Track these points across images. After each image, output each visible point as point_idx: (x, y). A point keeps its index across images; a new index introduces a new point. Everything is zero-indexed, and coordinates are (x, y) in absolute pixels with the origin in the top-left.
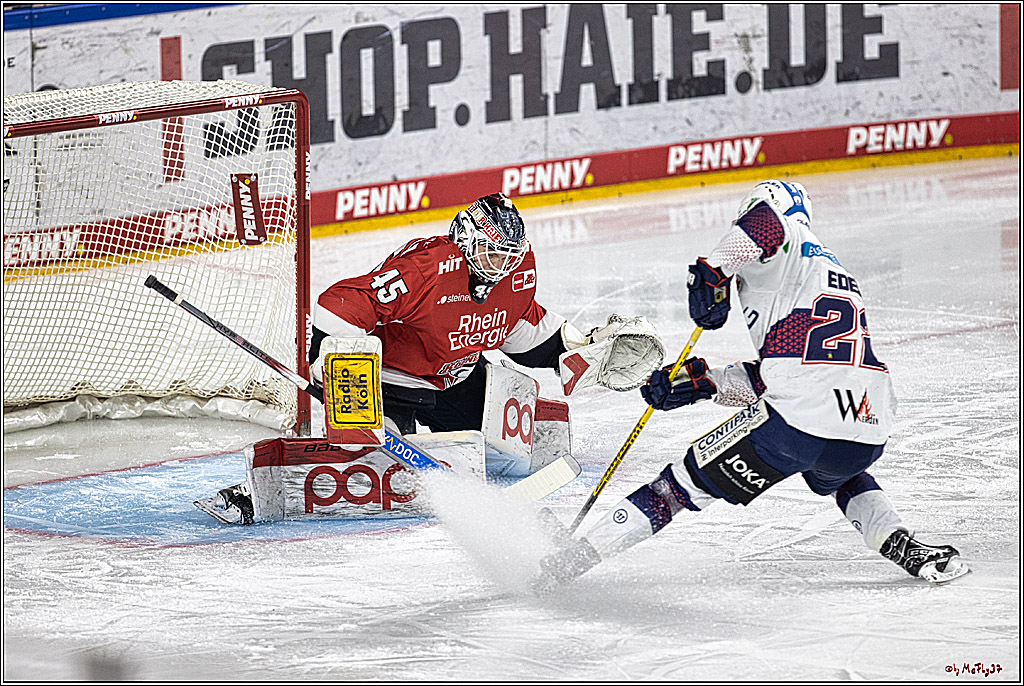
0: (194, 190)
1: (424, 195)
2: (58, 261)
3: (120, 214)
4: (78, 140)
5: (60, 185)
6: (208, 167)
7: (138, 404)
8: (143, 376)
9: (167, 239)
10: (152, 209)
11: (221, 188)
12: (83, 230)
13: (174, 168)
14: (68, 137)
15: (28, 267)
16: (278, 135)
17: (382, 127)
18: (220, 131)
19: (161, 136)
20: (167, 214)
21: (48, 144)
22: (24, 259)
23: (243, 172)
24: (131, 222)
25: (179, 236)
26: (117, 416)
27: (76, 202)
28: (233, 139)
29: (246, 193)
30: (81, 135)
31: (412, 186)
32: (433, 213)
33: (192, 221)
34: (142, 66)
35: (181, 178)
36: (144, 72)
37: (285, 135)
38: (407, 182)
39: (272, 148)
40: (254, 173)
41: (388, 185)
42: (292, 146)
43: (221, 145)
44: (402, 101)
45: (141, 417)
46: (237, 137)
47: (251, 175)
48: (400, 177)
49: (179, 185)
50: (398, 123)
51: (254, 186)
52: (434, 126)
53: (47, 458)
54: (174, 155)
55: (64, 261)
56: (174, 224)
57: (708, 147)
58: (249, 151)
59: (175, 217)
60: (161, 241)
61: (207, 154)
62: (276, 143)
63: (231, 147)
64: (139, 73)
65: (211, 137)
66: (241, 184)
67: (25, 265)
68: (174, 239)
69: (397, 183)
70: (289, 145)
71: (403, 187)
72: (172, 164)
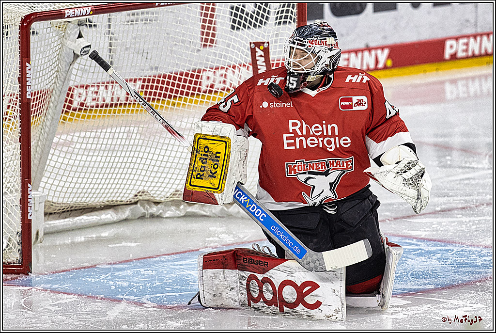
0: (224, 53)
1: (388, 58)
2: (125, 104)
3: (170, 70)
4: (141, 17)
5: (127, 49)
6: (233, 37)
7: (182, 207)
9: (203, 88)
10: (193, 67)
11: (243, 52)
12: (144, 82)
13: (208, 38)
14: (133, 14)
15: (104, 108)
16: (284, 14)
17: (359, 9)
18: (243, 11)
19: (200, 14)
20: (204, 70)
21: (118, 20)
22: (100, 102)
23: (259, 41)
24: (178, 76)
25: (212, 86)
26: (167, 215)
27: (139, 61)
28: (252, 17)
29: (261, 56)
30: (143, 13)
31: (379, 52)
32: (394, 71)
33: (222, 75)
35: (214, 45)
37: (289, 14)
38: (376, 49)
39: (280, 23)
40: (266, 41)
41: (362, 51)
42: (294, 22)
43: (243, 21)
45: (184, 216)
46: (255, 15)
47: (264, 43)
48: (372, 45)
49: (212, 50)
50: (370, 7)
51: (266, 51)
52: (395, 9)
53: (118, 245)
54: (209, 28)
55: (130, 104)
56: (208, 78)
58: (263, 26)
59: (210, 72)
60: (199, 90)
61: (233, 27)
62: (283, 20)
63: (250, 23)
65: (236, 15)
66: (257, 49)
67: (102, 107)
68: (209, 88)
69: (369, 49)
70: (292, 22)
71: (373, 52)
72: (208, 34)
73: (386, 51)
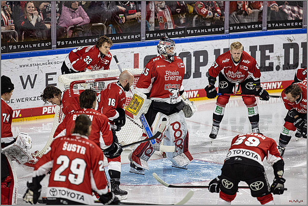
1: (198, 94)
8: (126, 140)
17: (188, 77)
32: (200, 98)
34: (129, 60)
36: (129, 62)
38: (194, 91)
41: (189, 91)
44: (193, 70)
48: (192, 89)
50: (192, 76)
52: (201, 77)
57: (268, 84)
64: (128, 62)
69: (191, 91)
71: (193, 92)
73: (197, 92)
